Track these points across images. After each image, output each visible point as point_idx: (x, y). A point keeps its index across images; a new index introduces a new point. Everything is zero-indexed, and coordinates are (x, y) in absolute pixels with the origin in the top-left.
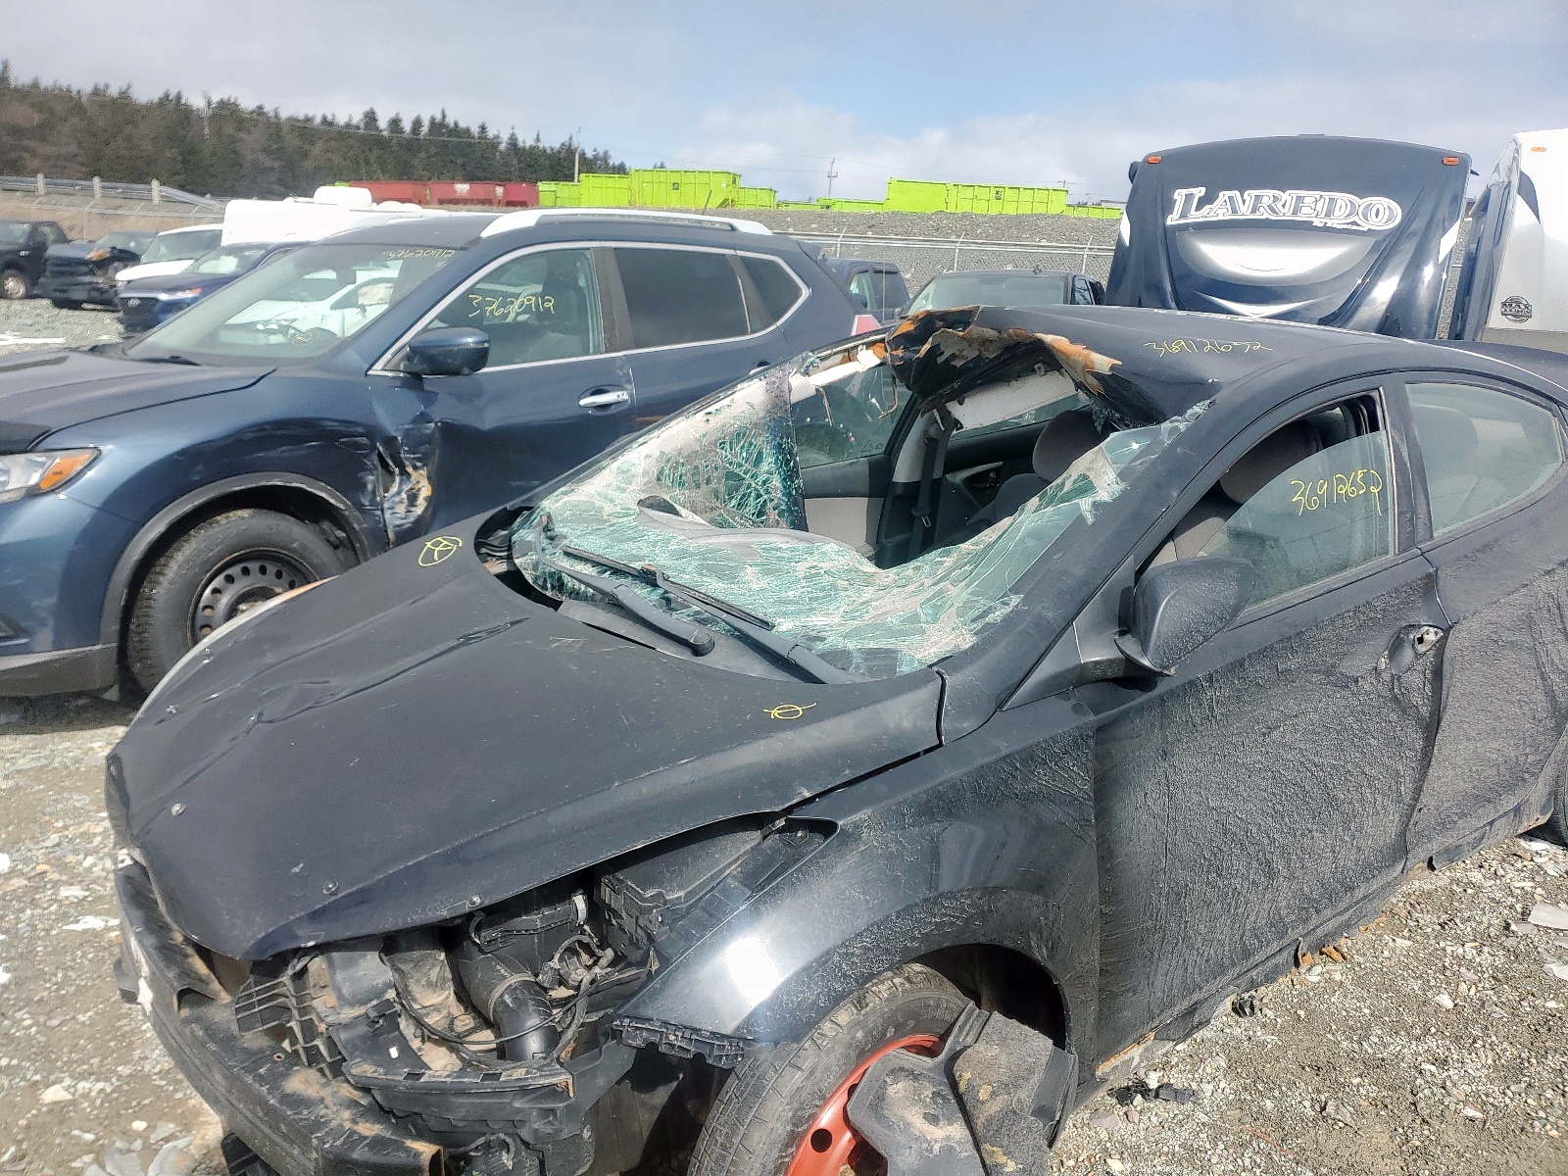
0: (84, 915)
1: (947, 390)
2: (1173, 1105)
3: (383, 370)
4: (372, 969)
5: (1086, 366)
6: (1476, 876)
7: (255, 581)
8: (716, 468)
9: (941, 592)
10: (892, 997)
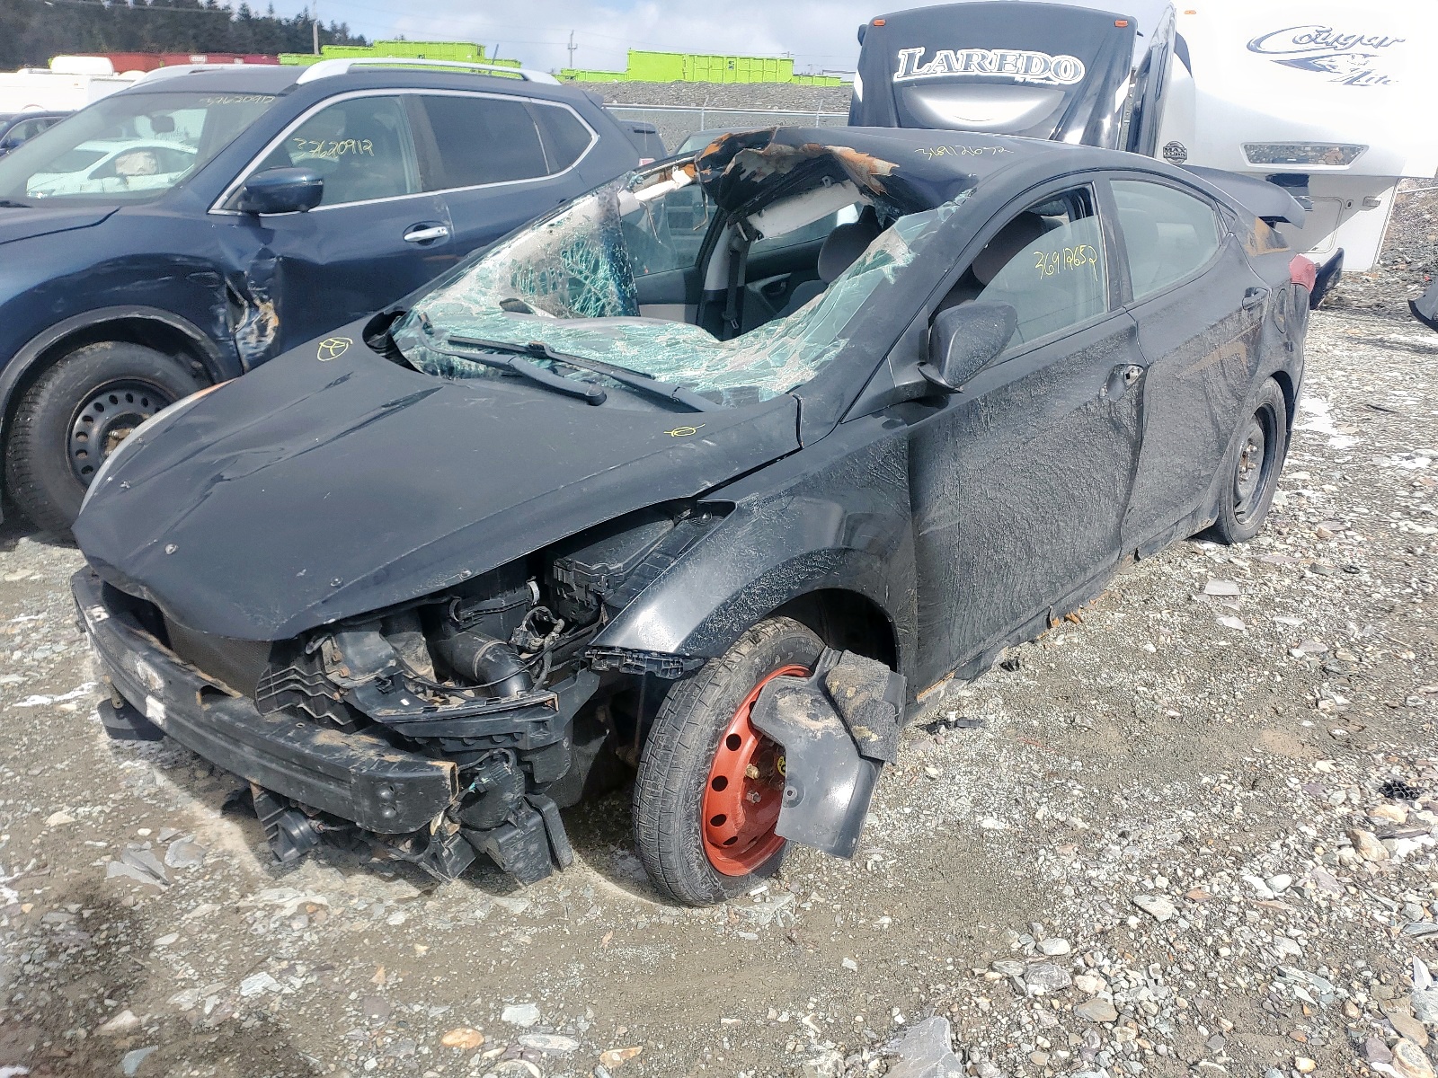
0: (30, 695)
1: (748, 204)
2: (967, 731)
3: (222, 208)
4: (373, 644)
5: (870, 171)
6: (1167, 569)
7: (124, 408)
8: (561, 275)
9: (783, 345)
10: (776, 636)
